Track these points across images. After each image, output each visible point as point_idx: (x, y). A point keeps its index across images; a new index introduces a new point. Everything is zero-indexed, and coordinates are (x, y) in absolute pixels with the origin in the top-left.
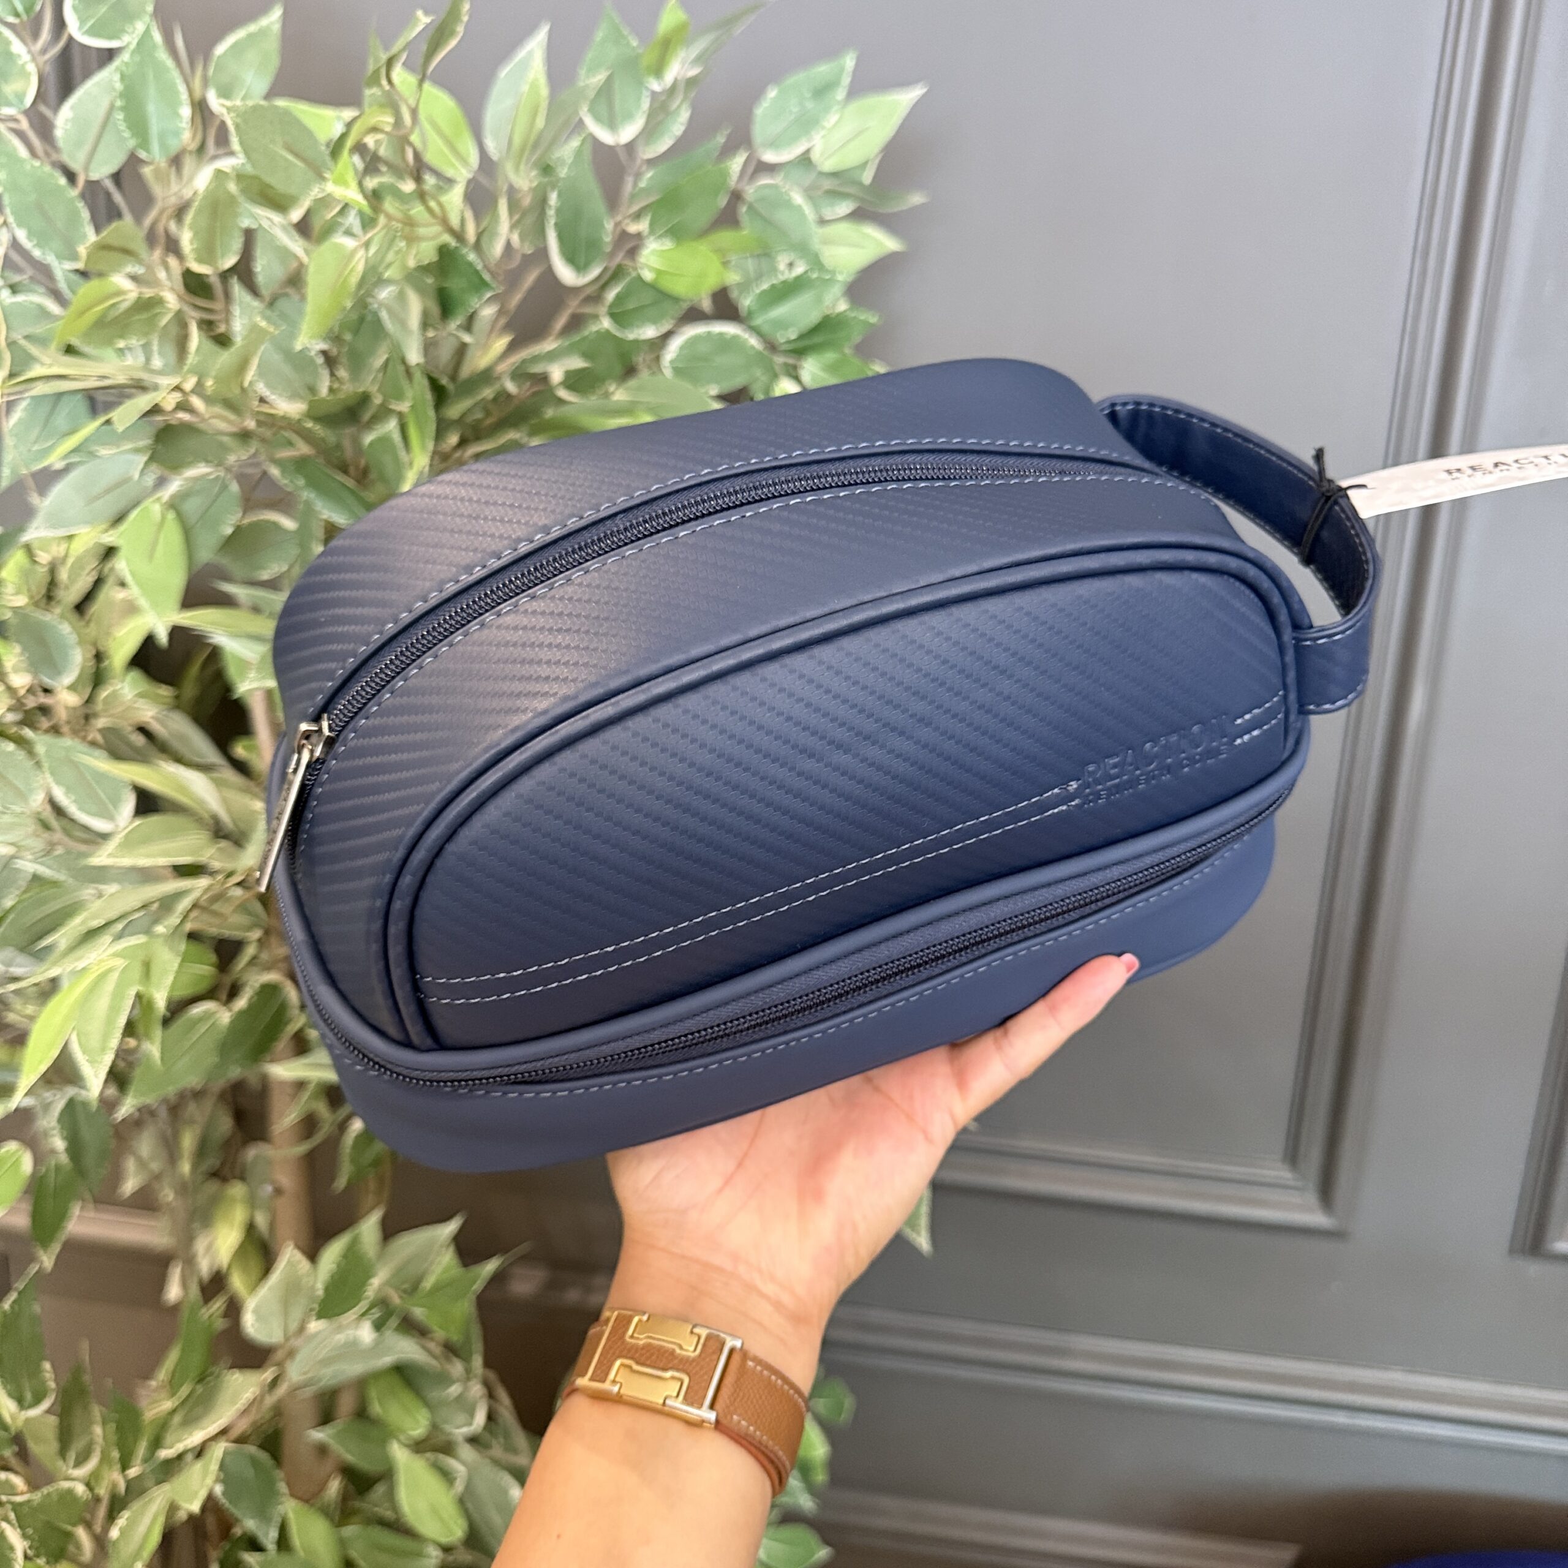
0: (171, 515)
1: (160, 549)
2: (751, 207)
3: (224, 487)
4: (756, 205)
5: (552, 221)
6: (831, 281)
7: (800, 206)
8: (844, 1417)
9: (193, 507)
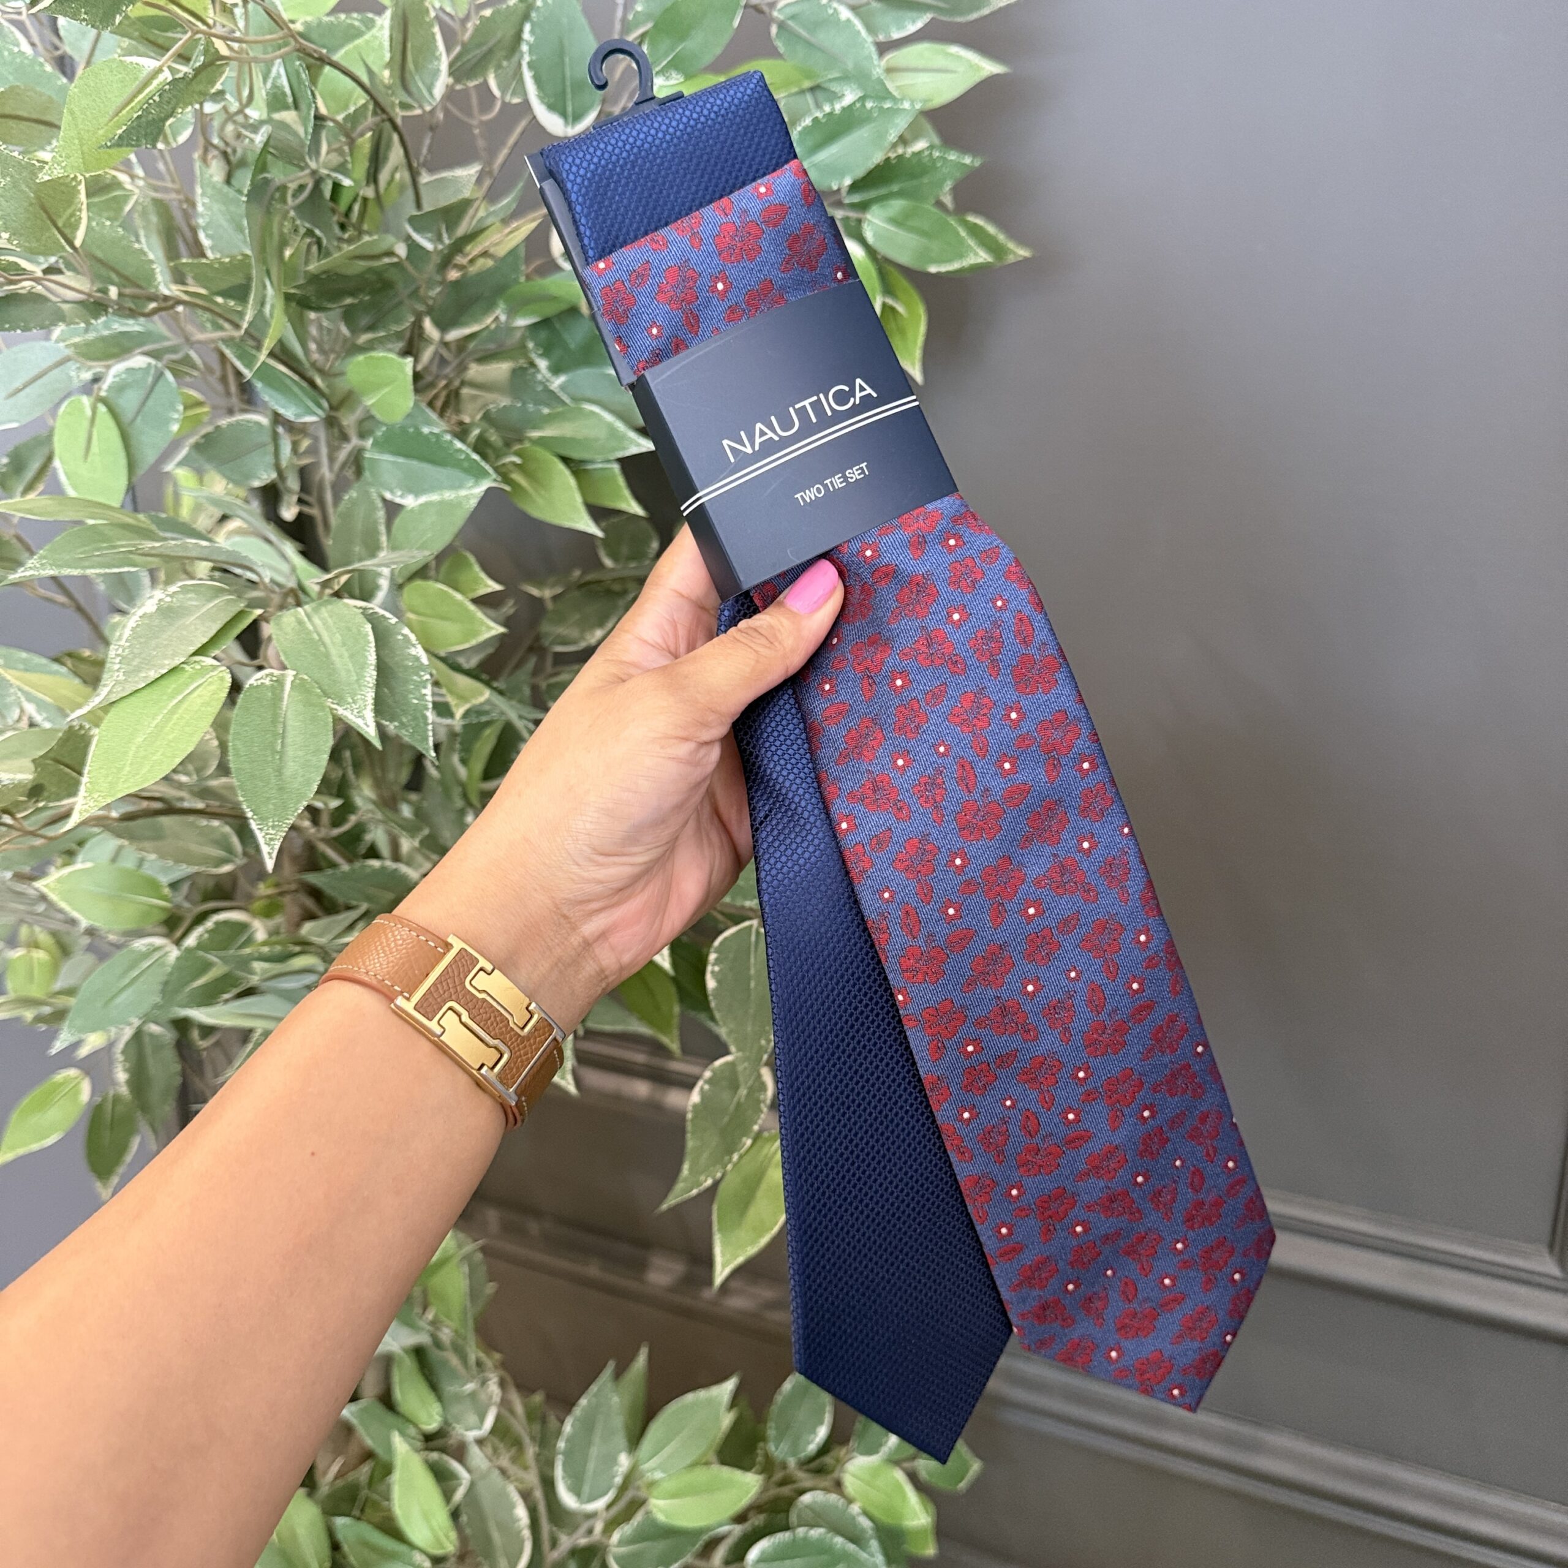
0: (102, 409)
1: (95, 448)
2: (782, 26)
3: (160, 376)
4: (790, 23)
5: (527, 58)
6: (895, 112)
7: (848, 20)
8: (962, 1485)
9: (129, 402)
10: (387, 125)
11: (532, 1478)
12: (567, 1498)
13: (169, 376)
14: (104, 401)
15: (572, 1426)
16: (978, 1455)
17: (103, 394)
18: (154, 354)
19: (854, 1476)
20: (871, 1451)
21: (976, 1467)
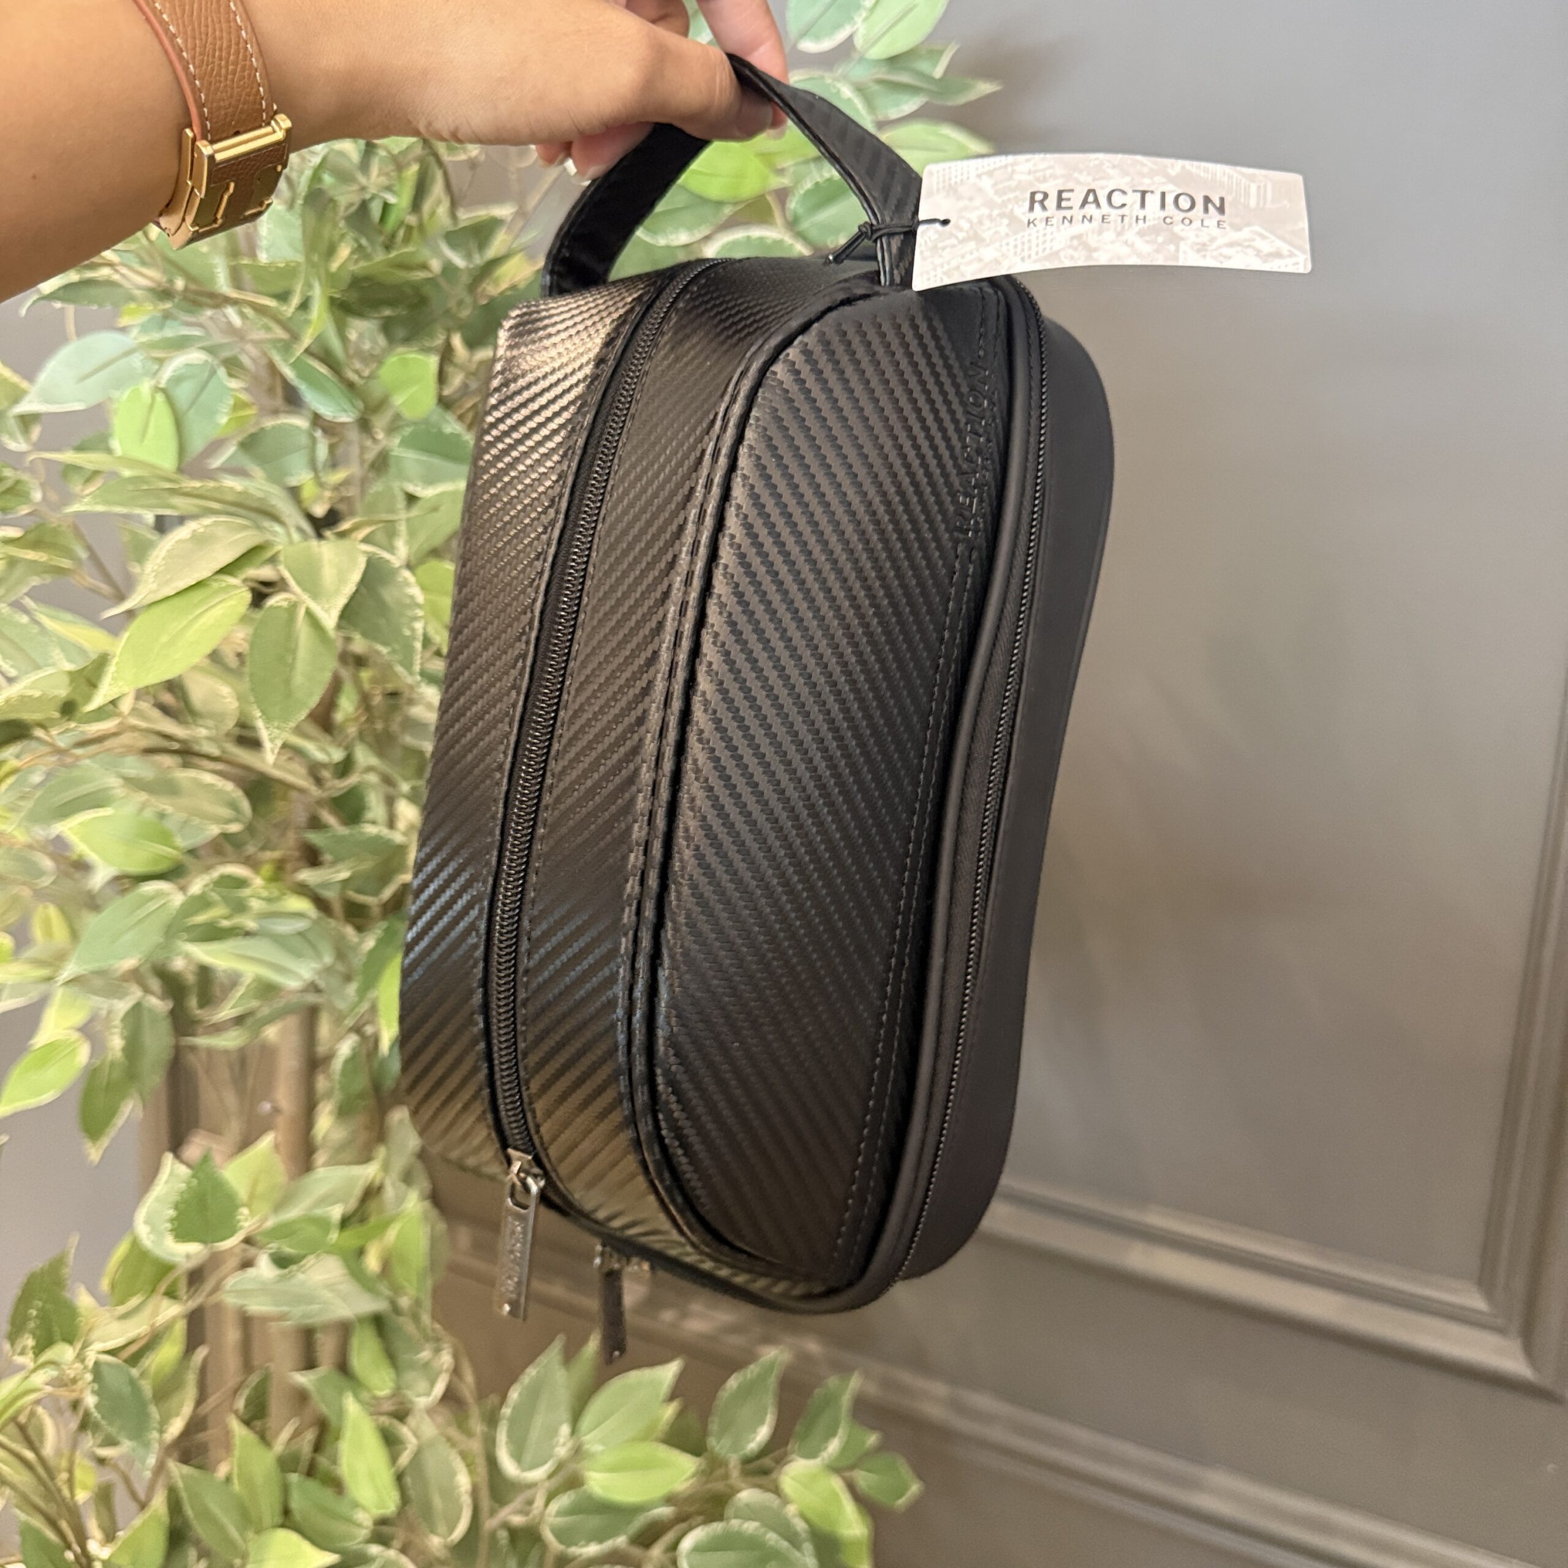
0: (160, 398)
1: (151, 431)
3: (213, 373)
7: (849, 99)
8: (901, 1502)
9: (184, 393)
10: (432, 159)
11: (475, 1446)
12: (509, 1467)
13: (222, 372)
14: (164, 391)
15: (520, 1394)
16: (920, 1477)
17: (162, 385)
18: (210, 350)
19: (793, 1478)
20: (812, 1455)
21: (915, 1488)
